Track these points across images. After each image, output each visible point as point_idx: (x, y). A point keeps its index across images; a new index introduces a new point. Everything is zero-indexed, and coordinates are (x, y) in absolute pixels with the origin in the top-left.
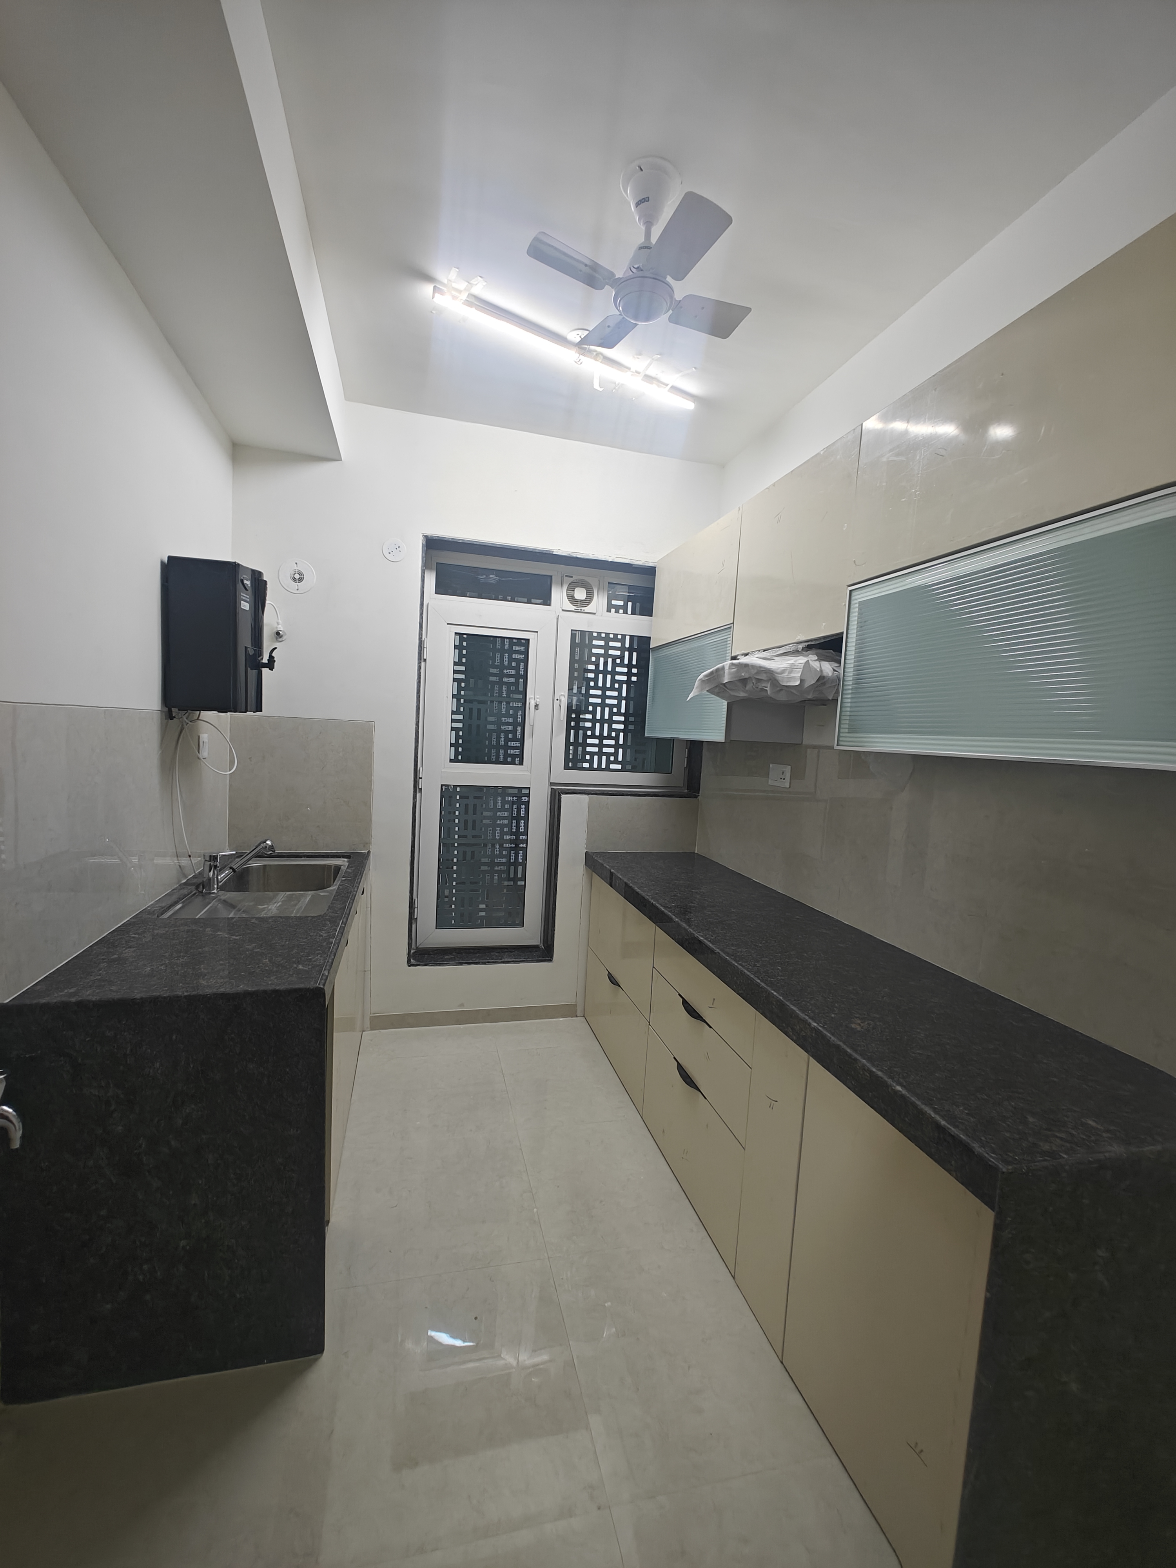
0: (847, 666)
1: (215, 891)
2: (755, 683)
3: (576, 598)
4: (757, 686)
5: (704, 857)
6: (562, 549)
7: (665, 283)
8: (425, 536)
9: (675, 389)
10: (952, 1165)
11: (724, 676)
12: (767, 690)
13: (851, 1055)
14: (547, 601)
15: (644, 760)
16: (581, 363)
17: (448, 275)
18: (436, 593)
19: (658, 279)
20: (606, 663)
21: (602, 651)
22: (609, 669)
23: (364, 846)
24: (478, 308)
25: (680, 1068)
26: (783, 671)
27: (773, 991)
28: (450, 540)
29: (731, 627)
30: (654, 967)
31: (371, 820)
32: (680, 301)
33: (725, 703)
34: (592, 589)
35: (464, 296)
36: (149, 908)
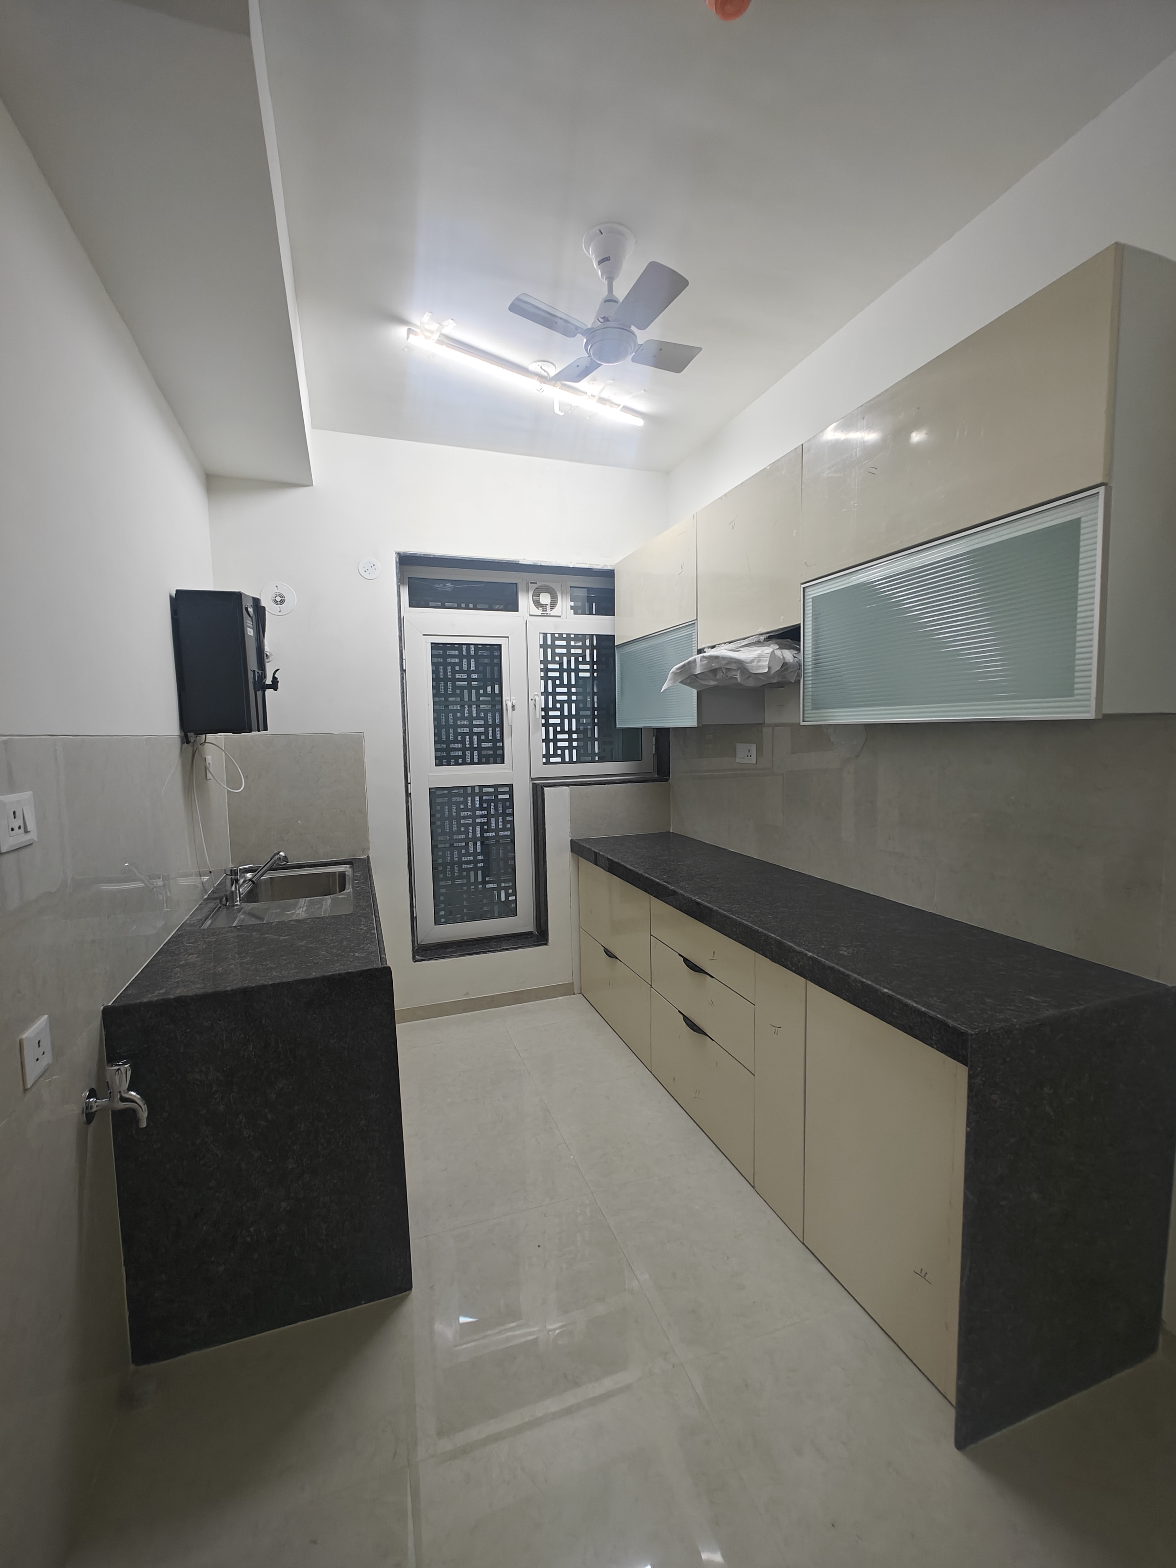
0: (806, 653)
1: (238, 903)
2: (725, 673)
3: (541, 603)
4: (727, 675)
5: (680, 835)
6: (527, 559)
7: (633, 333)
8: (398, 553)
9: (626, 409)
10: (933, 1040)
11: (696, 668)
12: (737, 678)
13: (844, 972)
14: (515, 609)
15: (612, 750)
16: (543, 391)
17: (423, 319)
18: (410, 606)
19: (626, 329)
20: (569, 662)
21: (564, 651)
22: (573, 667)
23: (363, 852)
24: (448, 345)
25: (686, 1019)
26: (752, 661)
27: (770, 934)
28: (422, 555)
29: (695, 623)
30: (651, 935)
31: (367, 827)
32: (642, 345)
33: (695, 692)
34: (556, 593)
35: (436, 336)
36: (188, 922)
